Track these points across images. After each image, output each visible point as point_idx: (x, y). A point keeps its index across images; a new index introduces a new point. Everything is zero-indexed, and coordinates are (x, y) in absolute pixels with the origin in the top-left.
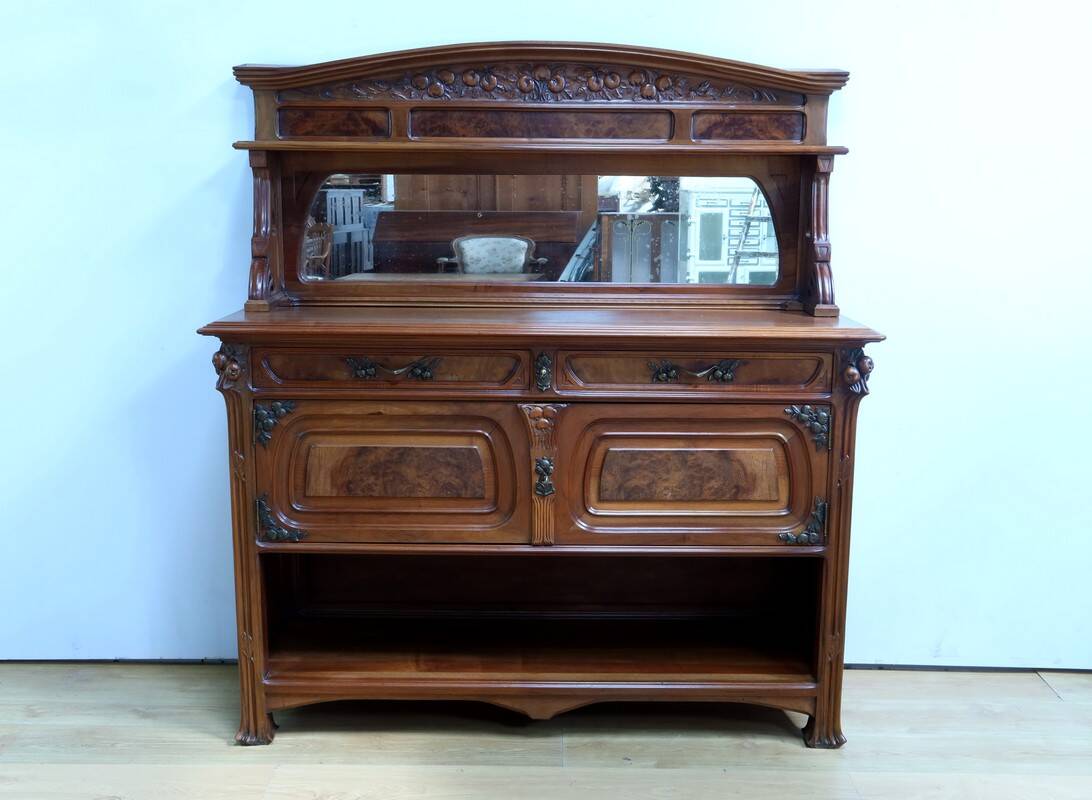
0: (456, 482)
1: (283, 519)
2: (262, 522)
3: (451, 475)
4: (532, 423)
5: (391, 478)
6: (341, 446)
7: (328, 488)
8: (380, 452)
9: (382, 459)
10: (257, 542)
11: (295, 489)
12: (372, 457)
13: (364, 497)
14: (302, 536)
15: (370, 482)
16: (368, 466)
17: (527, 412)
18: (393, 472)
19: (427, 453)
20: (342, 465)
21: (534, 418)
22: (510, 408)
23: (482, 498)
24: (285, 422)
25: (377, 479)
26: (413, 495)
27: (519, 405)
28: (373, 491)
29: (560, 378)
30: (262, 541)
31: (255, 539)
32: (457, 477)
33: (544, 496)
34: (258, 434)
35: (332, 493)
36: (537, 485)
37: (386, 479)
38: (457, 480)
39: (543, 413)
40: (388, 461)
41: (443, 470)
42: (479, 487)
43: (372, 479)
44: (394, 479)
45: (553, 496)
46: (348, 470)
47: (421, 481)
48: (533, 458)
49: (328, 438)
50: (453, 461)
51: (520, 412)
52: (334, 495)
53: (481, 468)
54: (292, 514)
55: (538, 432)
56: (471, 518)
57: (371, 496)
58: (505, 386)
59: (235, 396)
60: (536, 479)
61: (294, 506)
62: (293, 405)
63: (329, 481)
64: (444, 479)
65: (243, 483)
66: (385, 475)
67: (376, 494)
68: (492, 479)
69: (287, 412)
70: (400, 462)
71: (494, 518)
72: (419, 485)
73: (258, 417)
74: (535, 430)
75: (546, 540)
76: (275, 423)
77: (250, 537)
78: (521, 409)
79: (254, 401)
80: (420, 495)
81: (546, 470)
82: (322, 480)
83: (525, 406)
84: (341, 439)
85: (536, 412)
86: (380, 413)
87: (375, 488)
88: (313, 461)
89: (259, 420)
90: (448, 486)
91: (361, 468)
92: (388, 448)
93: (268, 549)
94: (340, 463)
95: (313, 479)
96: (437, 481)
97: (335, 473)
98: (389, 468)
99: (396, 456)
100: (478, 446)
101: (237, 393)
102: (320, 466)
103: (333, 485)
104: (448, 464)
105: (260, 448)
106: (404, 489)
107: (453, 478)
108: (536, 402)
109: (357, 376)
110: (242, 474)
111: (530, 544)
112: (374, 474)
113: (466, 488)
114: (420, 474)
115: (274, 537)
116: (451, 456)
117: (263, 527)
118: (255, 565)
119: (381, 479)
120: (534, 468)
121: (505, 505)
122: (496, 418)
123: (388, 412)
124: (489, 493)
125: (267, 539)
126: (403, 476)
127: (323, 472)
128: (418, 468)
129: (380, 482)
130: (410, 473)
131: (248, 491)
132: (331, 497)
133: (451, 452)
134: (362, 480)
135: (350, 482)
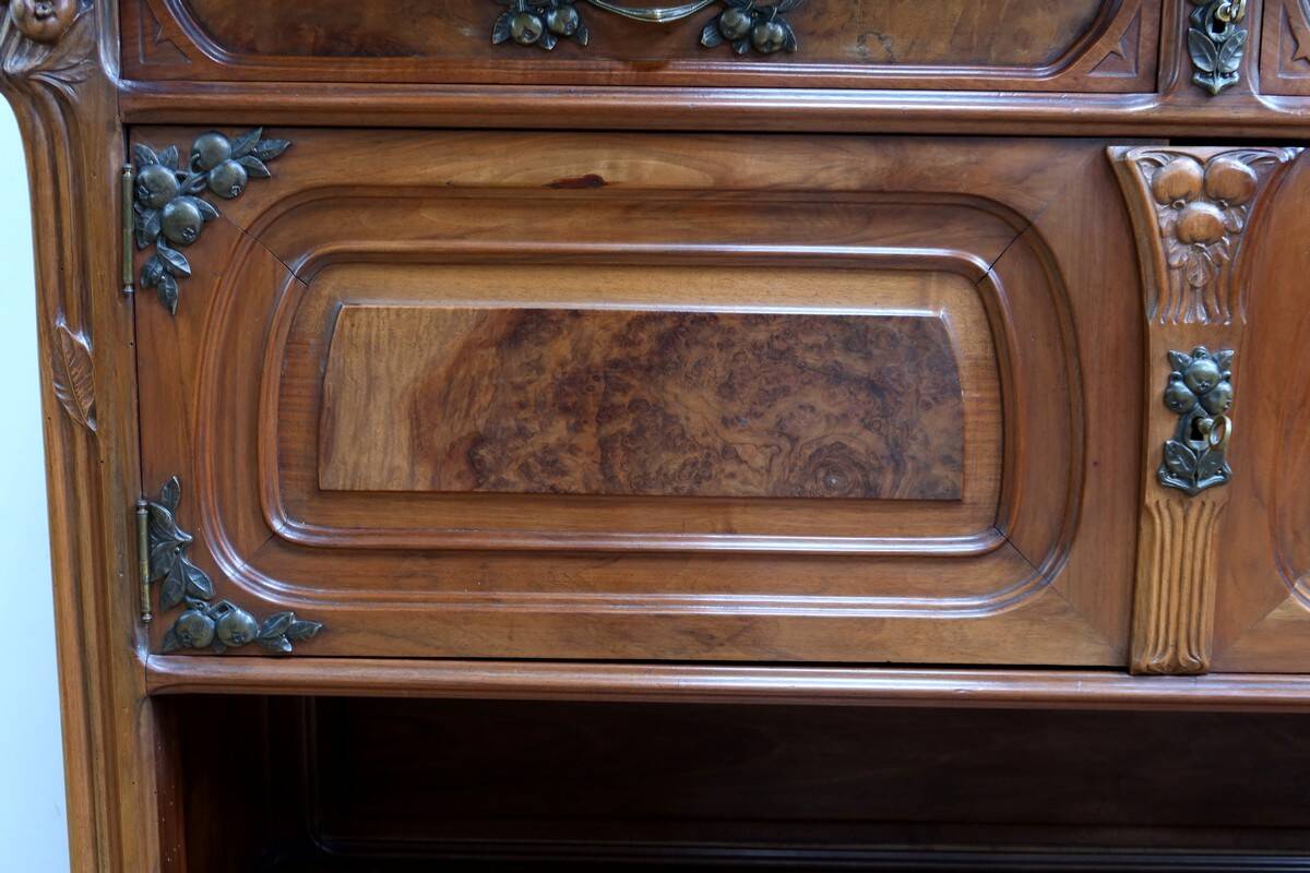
0: (864, 442)
1: (234, 568)
2: (158, 583)
3: (844, 417)
4: (1164, 217)
5: (628, 426)
6: (450, 305)
7: (401, 461)
8: (589, 327)
9: (597, 356)
10: (143, 655)
11: (282, 465)
12: (563, 347)
13: (529, 497)
14: (305, 638)
15: (552, 440)
16: (547, 378)
17: (1145, 176)
18: (635, 405)
19: (761, 335)
20: (450, 379)
21: (1174, 203)
22: (1074, 163)
23: (953, 501)
24: (241, 215)
25: (576, 428)
26: (707, 488)
27: (1115, 151)
28: (564, 473)
29: (1272, 50)
30: (157, 650)
31: (133, 643)
32: (868, 427)
33: (1186, 495)
34: (144, 258)
35: (412, 475)
36: (1166, 453)
37: (610, 429)
38: (869, 437)
39: (1205, 182)
40: (615, 364)
41: (815, 397)
42: (947, 460)
43: (559, 430)
44: (641, 430)
45: (1219, 495)
46: (472, 395)
47: (732, 436)
48: (1157, 350)
49: (398, 278)
50: (860, 368)
51: (1114, 179)
52: (422, 486)
53: (956, 391)
54: (269, 552)
55: (1179, 254)
56: (912, 573)
57: (554, 491)
58: (1065, 79)
59: (54, 106)
60: (1163, 431)
61: (277, 526)
62: (267, 145)
63: (403, 433)
64: (819, 430)
65: (91, 437)
66: (607, 413)
67: (573, 482)
68: (993, 433)
69: (254, 175)
70: (663, 368)
71: (989, 571)
72: (728, 452)
73: (143, 197)
74: (1172, 243)
75: (1183, 652)
76: (208, 219)
77: (118, 636)
78: (1125, 164)
79: (128, 128)
80: (733, 487)
81: (1205, 394)
82: (378, 430)
83: (1136, 154)
84: (449, 279)
85: (1181, 177)
86: (594, 181)
87: (568, 461)
88: (349, 363)
89: (147, 205)
90: (829, 458)
91: (518, 388)
92: (618, 315)
93: (182, 682)
94: (441, 370)
95: (345, 429)
96: (794, 440)
97: (426, 407)
98: (624, 390)
99: (646, 341)
100: (949, 310)
101: (62, 98)
102: (372, 380)
103: (419, 447)
104: (836, 376)
105: (151, 311)
106: (674, 467)
107: (854, 427)
108: (1176, 141)
109: (510, 41)
110: (87, 406)
111: (1125, 668)
112: (565, 410)
113: (898, 467)
114: (735, 408)
115: (205, 638)
116: (848, 347)
117: (164, 605)
118: (139, 736)
119: (590, 429)
120: (1158, 388)
121: (1036, 525)
122: (1023, 201)
123: (622, 177)
124: (980, 484)
125: (179, 644)
126: (669, 419)
127: (382, 398)
128: (727, 389)
129: (587, 439)
130: (695, 406)
131: (108, 471)
132: (410, 496)
133: (854, 332)
134: (522, 433)
135: (478, 440)
